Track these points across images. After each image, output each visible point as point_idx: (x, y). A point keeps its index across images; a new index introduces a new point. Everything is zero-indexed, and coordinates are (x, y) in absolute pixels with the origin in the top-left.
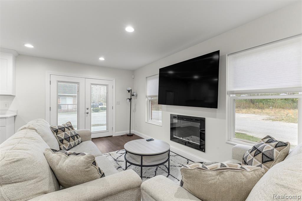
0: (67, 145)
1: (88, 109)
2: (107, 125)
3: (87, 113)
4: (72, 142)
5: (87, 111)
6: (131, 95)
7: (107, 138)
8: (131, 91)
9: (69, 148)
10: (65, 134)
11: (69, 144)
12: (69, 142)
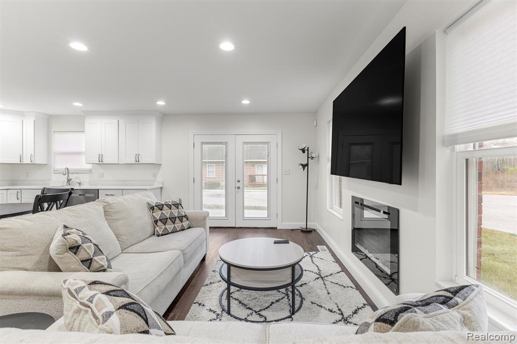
0: (162, 228)
1: (239, 181)
2: (268, 208)
3: (239, 188)
4: (170, 226)
5: (238, 185)
6: (308, 158)
7: (266, 230)
8: (308, 150)
9: (164, 233)
10: (162, 213)
11: (164, 227)
12: (165, 225)
